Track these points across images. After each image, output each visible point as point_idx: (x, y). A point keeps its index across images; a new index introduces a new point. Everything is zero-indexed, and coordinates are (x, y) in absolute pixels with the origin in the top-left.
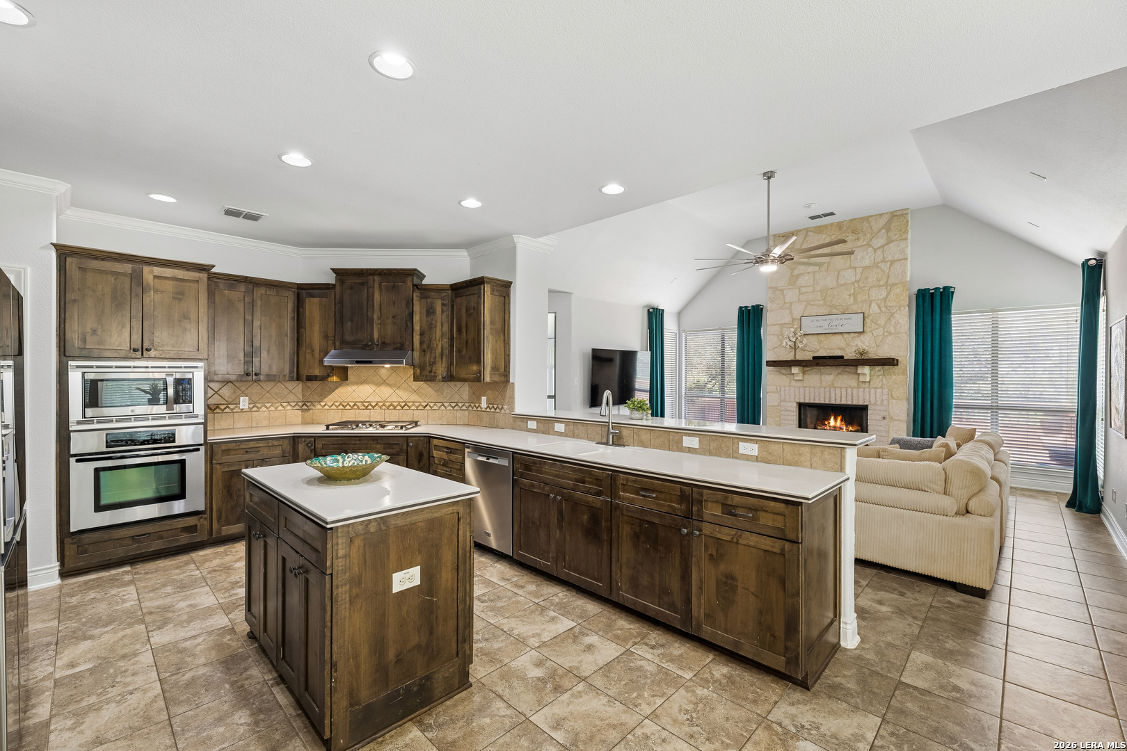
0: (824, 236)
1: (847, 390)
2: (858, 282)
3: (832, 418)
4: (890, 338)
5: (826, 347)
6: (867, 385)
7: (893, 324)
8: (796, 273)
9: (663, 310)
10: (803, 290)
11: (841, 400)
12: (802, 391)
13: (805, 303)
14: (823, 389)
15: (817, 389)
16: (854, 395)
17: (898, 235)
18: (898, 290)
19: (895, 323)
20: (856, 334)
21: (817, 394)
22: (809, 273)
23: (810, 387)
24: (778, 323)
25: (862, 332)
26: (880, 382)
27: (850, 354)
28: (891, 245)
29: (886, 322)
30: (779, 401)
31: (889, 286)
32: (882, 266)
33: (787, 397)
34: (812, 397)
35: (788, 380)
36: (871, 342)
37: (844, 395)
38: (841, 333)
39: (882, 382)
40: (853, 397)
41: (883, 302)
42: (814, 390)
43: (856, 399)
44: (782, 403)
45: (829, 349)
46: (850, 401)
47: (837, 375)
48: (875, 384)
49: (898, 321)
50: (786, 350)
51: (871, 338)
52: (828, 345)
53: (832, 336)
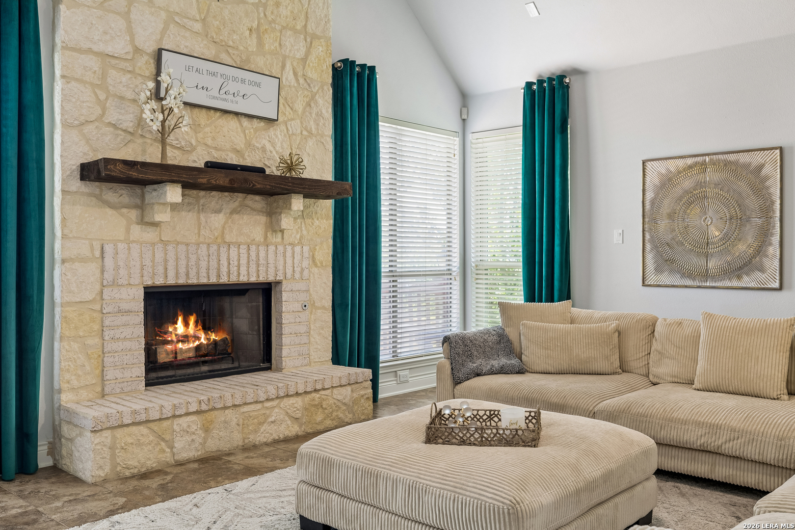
1: (248, 249)
3: (180, 319)
4: (311, 143)
5: (209, 142)
6: (279, 238)
7: (314, 115)
12: (159, 256)
13: (163, 15)
14: (204, 247)
15: (192, 249)
16: (262, 261)
18: (320, 48)
19: (317, 114)
20: (262, 124)
21: (192, 262)
23: (177, 243)
24: (95, 48)
25: (277, 121)
29: (304, 109)
30: (98, 287)
31: (310, 38)
33: (123, 272)
34: (182, 270)
35: (123, 222)
36: (285, 146)
37: (243, 261)
38: (237, 114)
39: (301, 231)
40: (258, 265)
41: (301, 67)
42: (187, 251)
43: (264, 269)
44: (107, 293)
45: (216, 149)
46: (255, 275)
47: (231, 213)
48: (291, 235)
49: (321, 112)
50: (117, 135)
51: (285, 135)
52: (214, 139)
53: (220, 117)
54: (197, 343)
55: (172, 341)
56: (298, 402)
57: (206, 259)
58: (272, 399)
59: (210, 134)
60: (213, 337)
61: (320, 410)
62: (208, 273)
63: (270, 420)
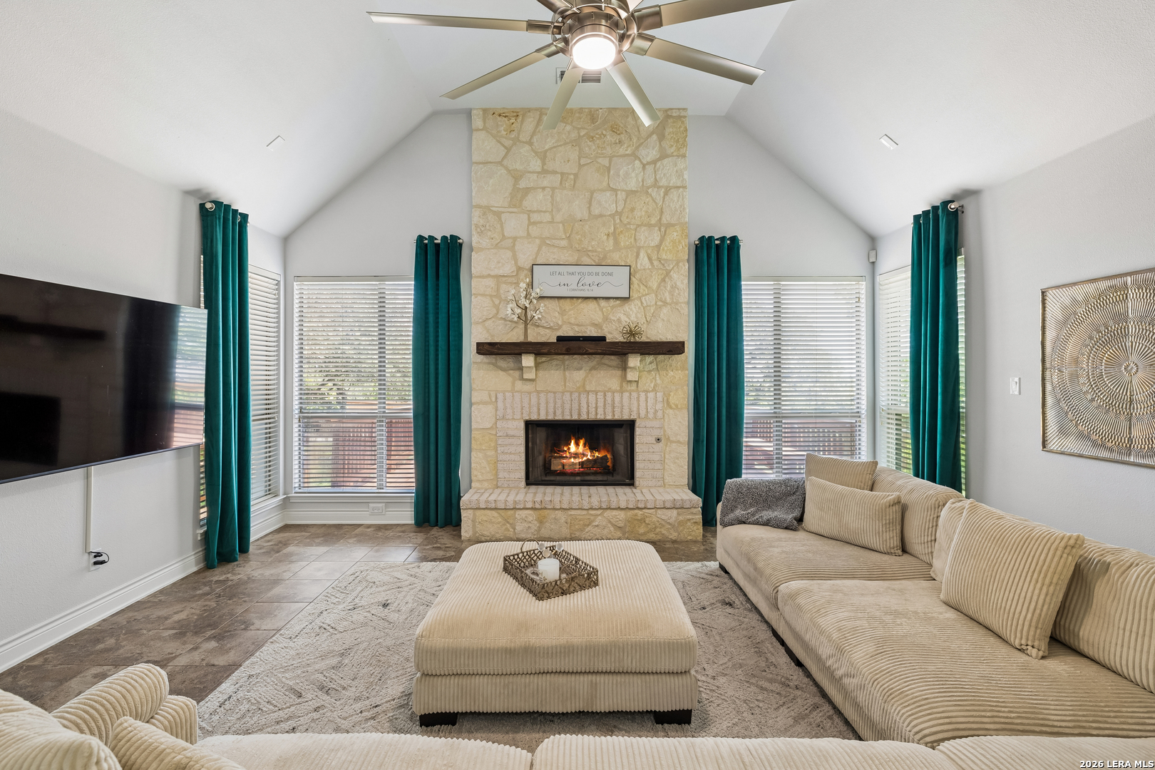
0: (568, 128)
1: (605, 395)
2: (620, 214)
3: (573, 442)
4: (665, 310)
5: (573, 321)
6: (634, 386)
7: (669, 288)
8: (522, 184)
9: (245, 217)
10: (535, 217)
11: (597, 414)
12: (534, 401)
13: (538, 241)
14: (568, 395)
15: (559, 396)
16: (617, 404)
17: (674, 148)
18: (675, 234)
19: (672, 287)
20: (618, 302)
21: (559, 404)
22: (544, 188)
23: (547, 392)
24: (492, 273)
25: (626, 299)
26: (652, 382)
27: (614, 334)
28: (665, 161)
29: (659, 285)
30: (494, 420)
31: (664, 228)
32: (652, 191)
33: (509, 411)
34: (551, 410)
35: (510, 379)
36: (639, 316)
37: (601, 404)
38: (596, 298)
39: (656, 380)
40: (614, 407)
41: (656, 252)
42: (555, 397)
43: (619, 410)
44: (499, 424)
45: (578, 325)
46: (611, 414)
47: (591, 370)
48: (645, 384)
49: (676, 285)
50: (506, 325)
51: (639, 308)
52: (576, 318)
53: (581, 302)
54: (585, 459)
55: (566, 457)
56: (621, 515)
57: (569, 402)
58: (595, 509)
59: (573, 316)
60: (597, 454)
61: (644, 524)
62: (571, 413)
63: (594, 524)
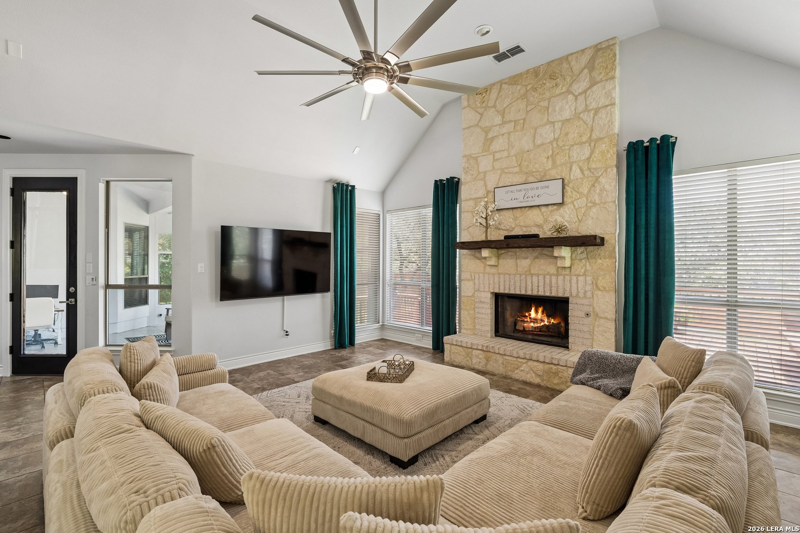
0: (519, 87)
1: (544, 278)
2: (556, 140)
3: (533, 309)
4: (594, 210)
5: (522, 224)
6: (567, 272)
7: (598, 191)
8: (490, 136)
9: (353, 187)
10: (498, 156)
11: (538, 291)
12: (496, 279)
13: (499, 172)
15: (512, 277)
16: (553, 284)
17: (603, 74)
18: (604, 146)
19: (601, 190)
20: (555, 207)
21: (512, 283)
22: (503, 135)
23: (505, 274)
24: (472, 197)
25: (562, 204)
26: (582, 268)
27: (546, 232)
28: (595, 87)
29: (590, 189)
30: (473, 291)
31: (593, 142)
32: (584, 116)
33: (482, 286)
34: (507, 287)
35: (483, 265)
36: (572, 216)
37: (541, 284)
38: (538, 206)
39: (586, 267)
40: (551, 287)
41: (586, 164)
42: (510, 277)
43: (555, 289)
44: (476, 294)
45: (525, 227)
46: (549, 292)
47: (534, 259)
48: (577, 270)
49: (604, 188)
50: (480, 230)
51: (572, 210)
52: (524, 222)
53: (528, 210)
54: (542, 324)
56: (541, 366)
57: (519, 282)
58: (521, 358)
59: (522, 220)
60: (552, 321)
61: (557, 377)
62: (520, 289)
63: (521, 369)
